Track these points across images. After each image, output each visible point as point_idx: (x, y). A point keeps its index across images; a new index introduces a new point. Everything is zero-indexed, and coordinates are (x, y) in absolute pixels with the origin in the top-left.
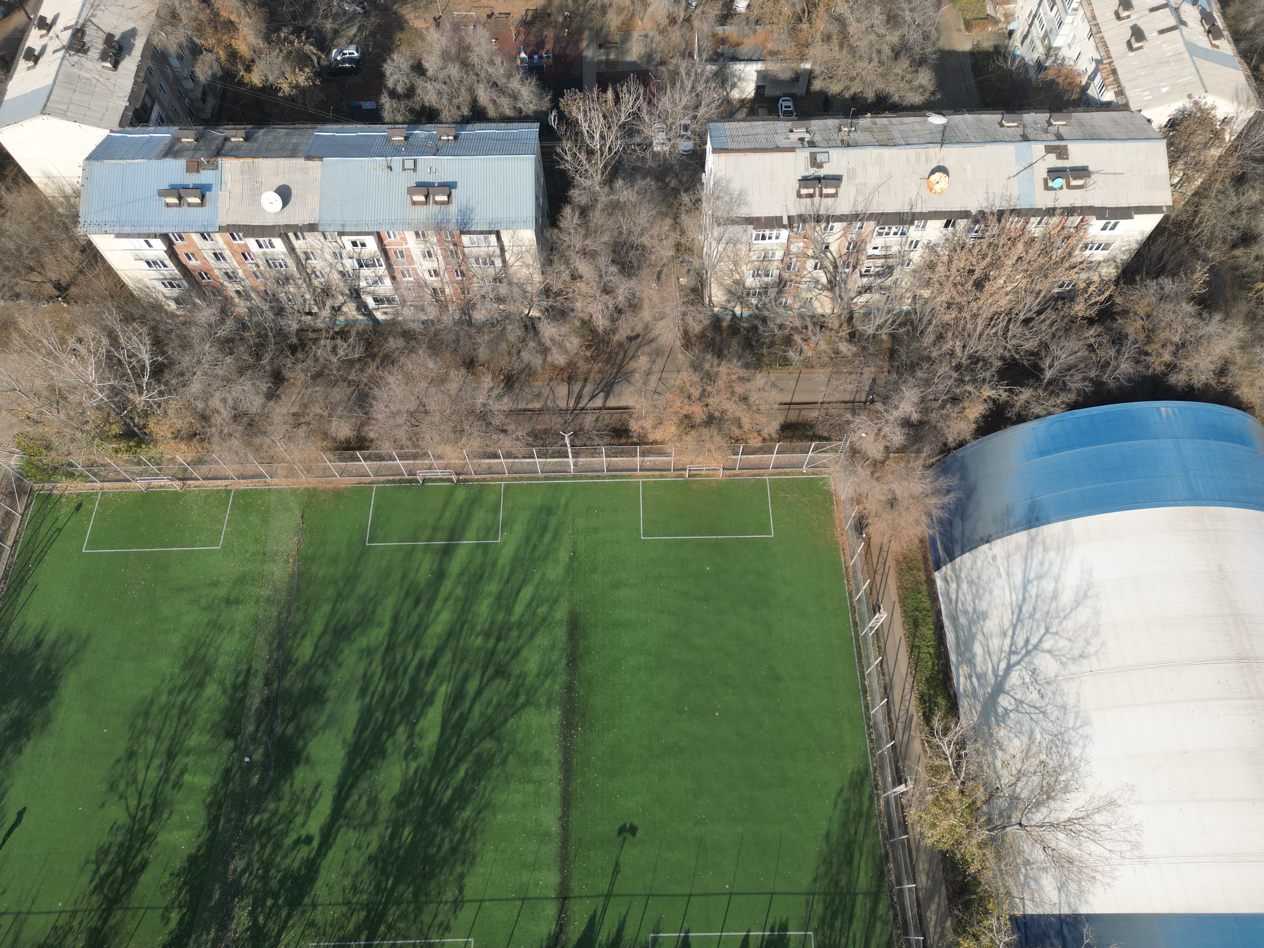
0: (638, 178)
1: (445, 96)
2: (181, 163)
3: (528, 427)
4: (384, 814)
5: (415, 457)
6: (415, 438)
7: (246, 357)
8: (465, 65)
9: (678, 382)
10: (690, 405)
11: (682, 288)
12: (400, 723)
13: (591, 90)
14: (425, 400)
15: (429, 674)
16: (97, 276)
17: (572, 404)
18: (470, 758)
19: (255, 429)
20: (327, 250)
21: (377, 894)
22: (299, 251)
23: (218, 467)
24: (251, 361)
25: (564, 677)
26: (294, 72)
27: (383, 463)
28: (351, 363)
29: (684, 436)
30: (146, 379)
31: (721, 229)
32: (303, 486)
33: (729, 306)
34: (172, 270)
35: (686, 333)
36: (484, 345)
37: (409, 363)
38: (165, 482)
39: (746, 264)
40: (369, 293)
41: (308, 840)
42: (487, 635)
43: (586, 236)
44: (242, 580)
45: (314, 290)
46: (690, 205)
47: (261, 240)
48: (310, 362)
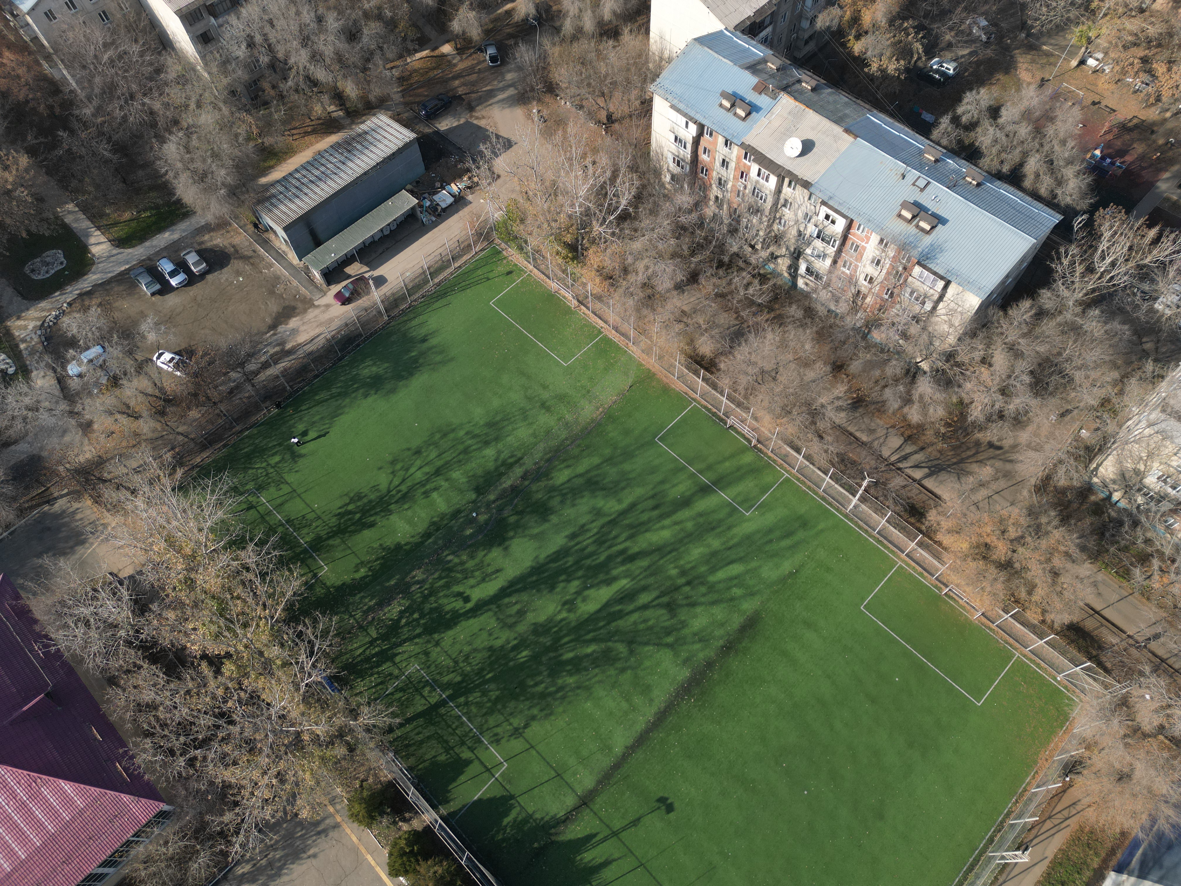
0: (1118, 319)
1: (998, 147)
2: (753, 80)
3: (842, 448)
4: (522, 628)
5: (739, 405)
6: (750, 391)
7: (685, 247)
8: (1038, 131)
9: (1004, 512)
10: (998, 539)
11: (1077, 438)
12: (579, 578)
13: (1137, 218)
14: (781, 369)
15: (623, 563)
16: (637, 126)
17: (893, 458)
18: (603, 646)
19: (650, 303)
20: (803, 208)
21: (477, 674)
22: (782, 196)
23: (607, 310)
24: (686, 253)
25: (712, 654)
26: (890, 58)
27: (713, 392)
28: (751, 303)
29: (969, 559)
30: (612, 218)
31: (1163, 416)
32: (648, 366)
33: (1112, 486)
34: (687, 153)
35: (1047, 479)
36: (861, 361)
37: (792, 333)
38: (569, 296)
39: (1161, 463)
40: (807, 261)
41: (467, 599)
42: (683, 573)
43: (1024, 335)
44: (561, 398)
45: (770, 232)
46: (1149, 375)
47: (763, 170)
48: (724, 282)
